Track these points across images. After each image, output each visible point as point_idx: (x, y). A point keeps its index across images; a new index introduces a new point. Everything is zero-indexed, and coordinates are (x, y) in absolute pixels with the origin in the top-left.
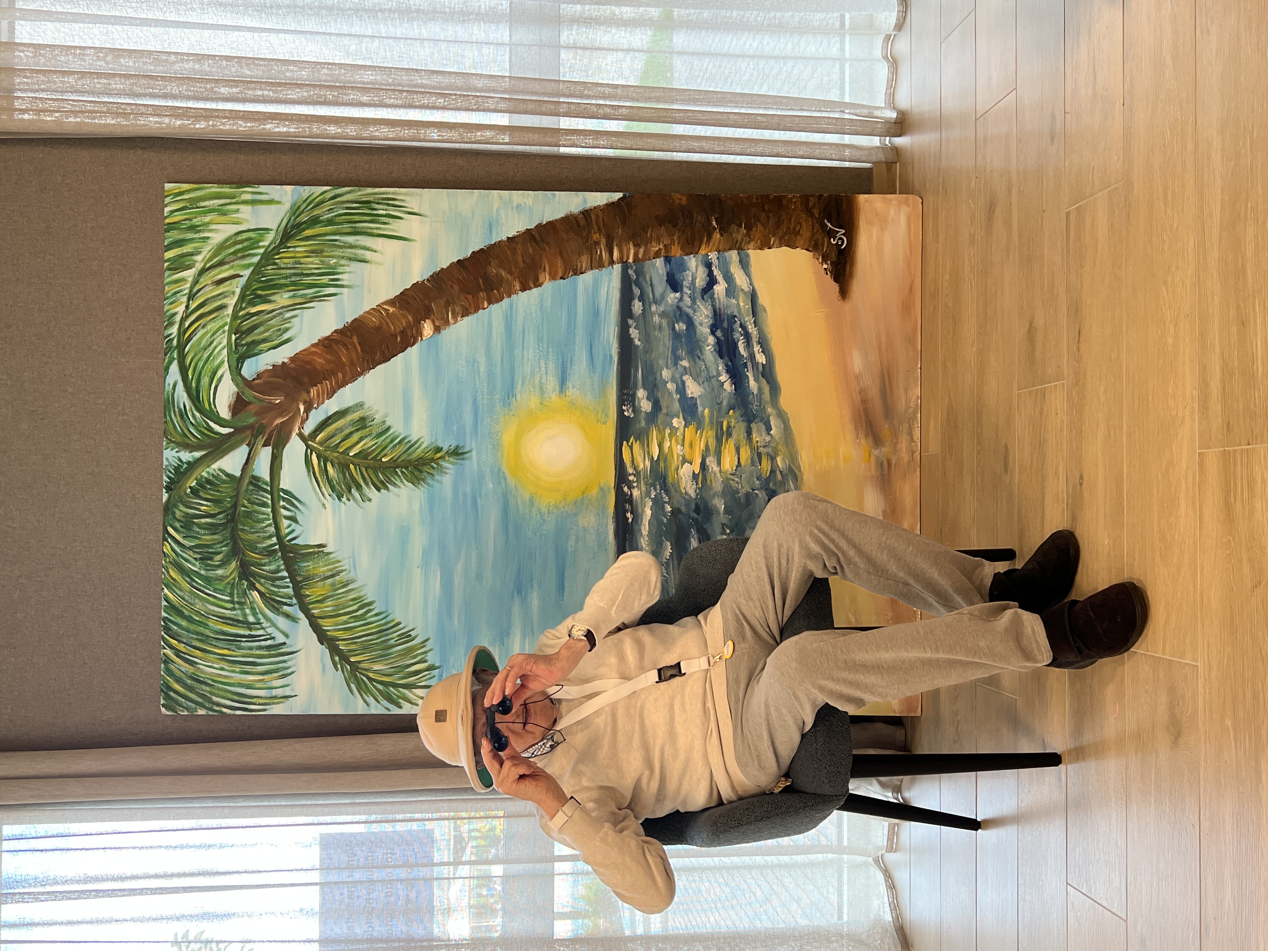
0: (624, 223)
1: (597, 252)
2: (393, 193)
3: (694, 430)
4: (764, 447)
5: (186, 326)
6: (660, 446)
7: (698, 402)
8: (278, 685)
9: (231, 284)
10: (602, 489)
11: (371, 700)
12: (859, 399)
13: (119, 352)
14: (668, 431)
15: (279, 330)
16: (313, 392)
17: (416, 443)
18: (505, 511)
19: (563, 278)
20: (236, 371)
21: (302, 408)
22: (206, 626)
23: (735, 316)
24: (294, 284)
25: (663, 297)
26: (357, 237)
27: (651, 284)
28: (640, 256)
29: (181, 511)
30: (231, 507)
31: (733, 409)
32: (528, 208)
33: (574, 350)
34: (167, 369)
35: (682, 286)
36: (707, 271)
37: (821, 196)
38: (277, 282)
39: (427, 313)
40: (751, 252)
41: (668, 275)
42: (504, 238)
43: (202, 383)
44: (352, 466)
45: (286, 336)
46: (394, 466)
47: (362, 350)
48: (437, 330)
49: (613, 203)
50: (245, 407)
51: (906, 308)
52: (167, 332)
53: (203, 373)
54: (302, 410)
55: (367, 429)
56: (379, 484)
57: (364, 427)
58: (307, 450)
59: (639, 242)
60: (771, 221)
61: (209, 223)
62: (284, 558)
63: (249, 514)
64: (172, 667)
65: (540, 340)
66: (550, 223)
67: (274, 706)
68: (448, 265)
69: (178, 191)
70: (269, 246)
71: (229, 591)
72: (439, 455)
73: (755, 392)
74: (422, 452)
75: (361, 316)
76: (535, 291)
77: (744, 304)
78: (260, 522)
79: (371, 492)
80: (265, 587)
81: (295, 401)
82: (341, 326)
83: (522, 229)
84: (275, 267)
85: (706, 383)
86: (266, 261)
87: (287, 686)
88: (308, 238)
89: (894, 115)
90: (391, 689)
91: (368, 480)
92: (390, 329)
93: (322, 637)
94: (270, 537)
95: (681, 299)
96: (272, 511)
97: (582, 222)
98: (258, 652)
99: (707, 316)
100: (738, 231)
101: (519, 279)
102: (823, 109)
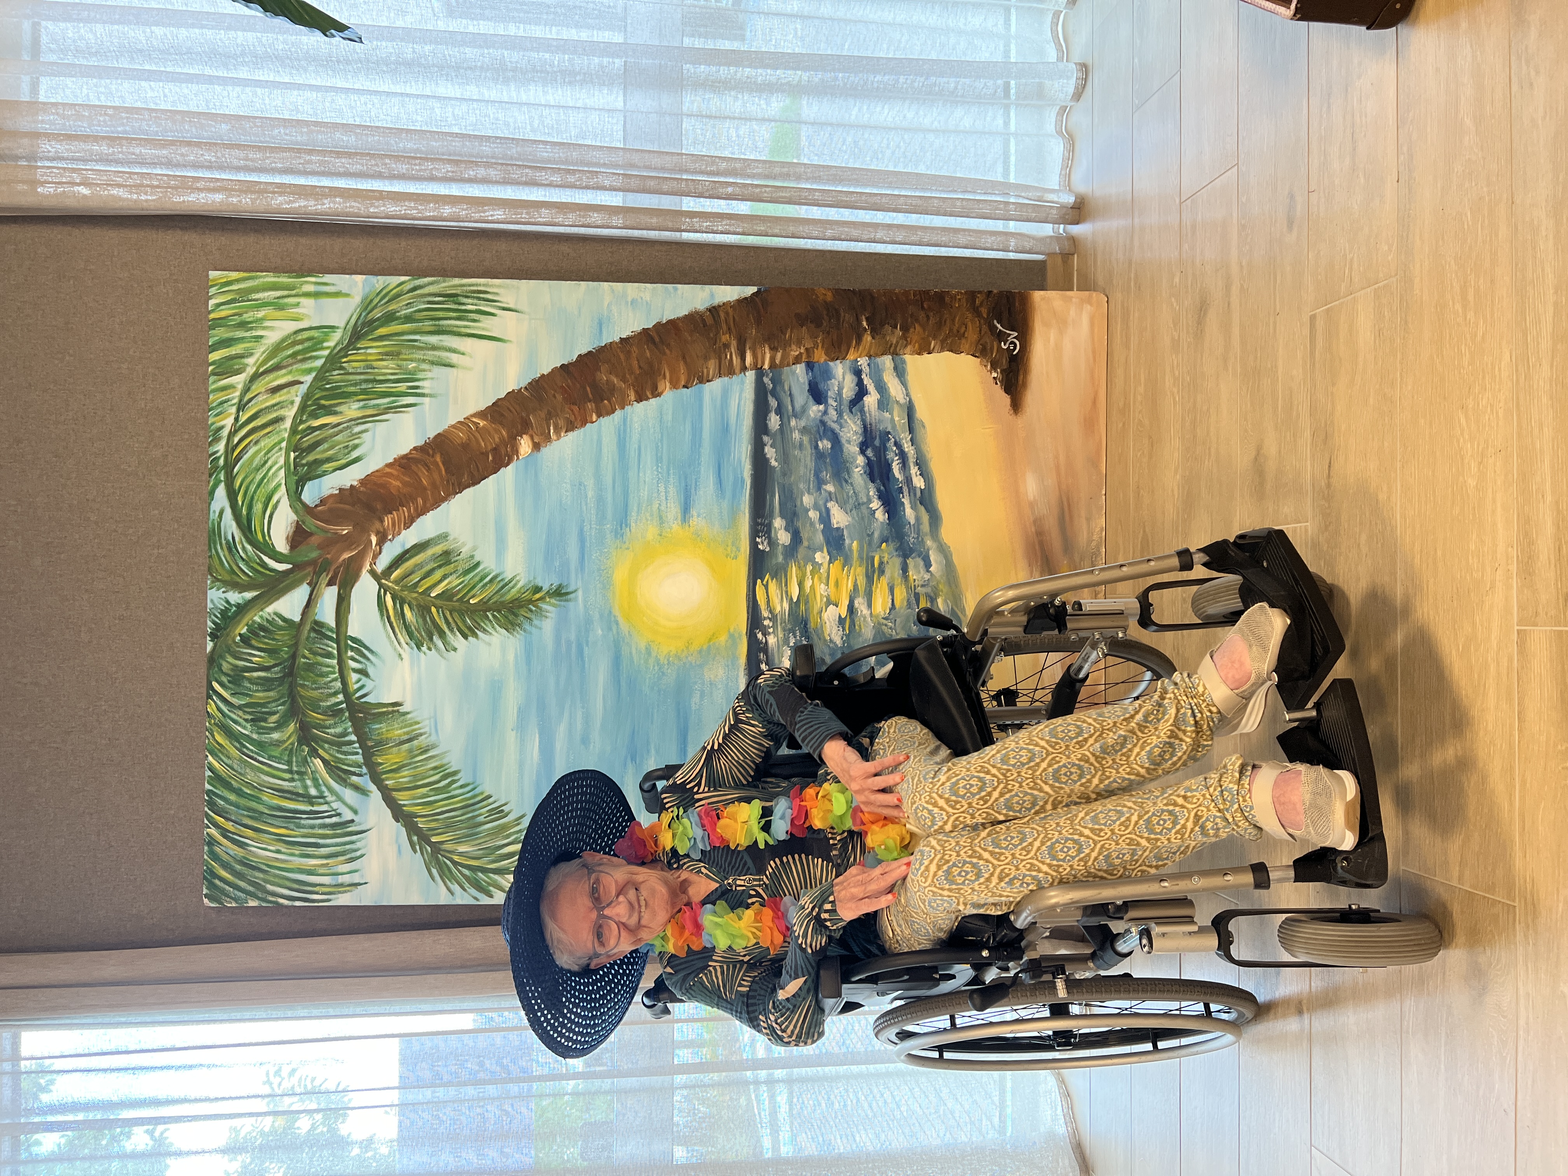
0: (758, 322)
1: (726, 356)
2: (484, 285)
3: (840, 567)
4: (923, 586)
5: (235, 442)
6: (801, 585)
7: (845, 533)
8: (345, 871)
9: (289, 392)
10: (731, 636)
11: (456, 887)
12: (1033, 530)
13: (153, 473)
14: (809, 567)
15: (347, 447)
16: (388, 520)
17: (510, 581)
18: (616, 661)
19: (685, 387)
20: (295, 495)
21: (374, 539)
22: (258, 800)
23: (889, 433)
24: (364, 392)
25: (804, 409)
26: (441, 337)
27: (790, 395)
28: (777, 362)
29: (228, 663)
30: (288, 659)
31: (886, 541)
32: (645, 304)
33: (699, 472)
34: (212, 493)
35: (826, 397)
36: (856, 379)
37: (990, 292)
38: (345, 390)
39: (525, 427)
40: (908, 358)
41: (810, 384)
42: (617, 339)
43: (255, 509)
44: (433, 609)
45: (355, 454)
46: (484, 608)
47: (446, 470)
48: (536, 447)
49: (746, 299)
50: (307, 538)
51: (1089, 424)
52: (212, 450)
53: (256, 498)
54: (374, 543)
55: (452, 565)
56: (466, 631)
57: (448, 563)
58: (379, 590)
59: (776, 345)
60: (932, 321)
61: (263, 319)
62: (352, 718)
63: (310, 667)
64: (217, 849)
65: (659, 459)
66: (671, 322)
67: (340, 895)
68: (550, 370)
69: (225, 280)
70: (335, 347)
71: (286, 758)
72: (538, 596)
73: (912, 522)
74: (518, 592)
75: (445, 431)
76: (653, 401)
77: (899, 418)
78: (323, 676)
79: (457, 640)
80: (330, 755)
81: (365, 531)
82: (420, 443)
83: (638, 328)
84: (342, 372)
85: (854, 512)
86: (332, 364)
87: (356, 871)
88: (381, 338)
89: (1071, 200)
90: (480, 874)
91: (453, 625)
92: (480, 445)
93: (398, 813)
94: (335, 694)
95: (825, 412)
96: (339, 663)
97: (710, 321)
98: (321, 831)
99: (856, 433)
100: (893, 333)
101: (634, 387)
102: (990, 191)
